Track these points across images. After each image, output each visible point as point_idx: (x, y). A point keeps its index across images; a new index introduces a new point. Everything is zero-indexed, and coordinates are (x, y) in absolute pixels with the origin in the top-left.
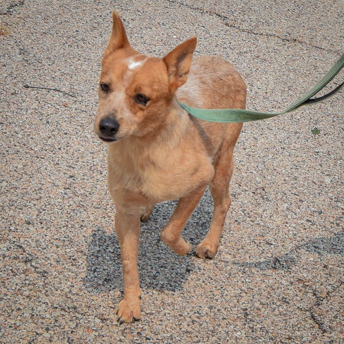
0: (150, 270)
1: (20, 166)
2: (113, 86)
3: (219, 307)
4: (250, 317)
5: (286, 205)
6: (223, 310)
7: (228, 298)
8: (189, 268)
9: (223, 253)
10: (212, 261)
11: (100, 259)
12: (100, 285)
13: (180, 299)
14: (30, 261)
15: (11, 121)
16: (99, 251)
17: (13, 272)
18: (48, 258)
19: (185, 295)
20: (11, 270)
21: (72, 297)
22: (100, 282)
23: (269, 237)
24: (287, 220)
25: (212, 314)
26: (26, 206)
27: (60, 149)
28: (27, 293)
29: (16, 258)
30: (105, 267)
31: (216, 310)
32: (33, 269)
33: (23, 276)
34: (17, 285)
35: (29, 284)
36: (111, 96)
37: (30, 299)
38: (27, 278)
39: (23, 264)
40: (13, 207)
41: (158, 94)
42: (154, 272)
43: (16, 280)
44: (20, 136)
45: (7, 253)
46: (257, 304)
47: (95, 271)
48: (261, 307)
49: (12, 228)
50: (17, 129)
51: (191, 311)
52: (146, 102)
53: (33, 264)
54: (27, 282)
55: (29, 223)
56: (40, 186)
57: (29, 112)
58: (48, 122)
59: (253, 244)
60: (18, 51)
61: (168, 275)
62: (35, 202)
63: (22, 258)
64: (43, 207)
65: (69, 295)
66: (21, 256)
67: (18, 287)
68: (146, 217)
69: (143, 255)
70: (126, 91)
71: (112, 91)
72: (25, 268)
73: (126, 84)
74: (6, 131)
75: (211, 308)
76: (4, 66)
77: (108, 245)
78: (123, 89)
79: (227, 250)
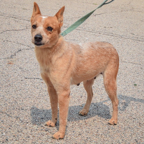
0: (94, 130)
1: (32, 101)
2: (38, 25)
3: (125, 140)
4: (138, 142)
5: (135, 107)
6: (127, 141)
7: (128, 136)
8: (109, 128)
9: (120, 123)
10: (116, 126)
11: (74, 128)
12: (77, 136)
13: (110, 138)
14: (48, 130)
15: (24, 88)
16: (73, 126)
17: (42, 135)
18: (54, 129)
19: (111, 137)
20: (41, 134)
21: (68, 141)
22: (77, 135)
23: (134, 117)
24: (138, 111)
25: (124, 142)
26: (39, 113)
27: (45, 95)
28: (50, 141)
29: (42, 130)
30: (78, 130)
31: (125, 141)
32: (50, 133)
33: (47, 135)
34: (45, 138)
35: (50, 138)
36: (38, 29)
37: (52, 143)
38: (48, 136)
39: (45, 132)
40: (34, 114)
41: (56, 27)
42: (97, 131)
43: (44, 137)
44: (29, 92)
45: (38, 129)
46: (139, 138)
47: (74, 132)
48: (141, 138)
49: (37, 121)
50: (27, 91)
51: (116, 142)
52: (51, 30)
53: (49, 131)
54: (49, 137)
55: (43, 119)
56: (42, 107)
57: (30, 85)
58: (38, 88)
59: (129, 119)
60: (19, 68)
61: (102, 131)
62: (43, 112)
63: (44, 130)
64: (46, 113)
65: (67, 140)
66: (43, 129)
67: (46, 139)
68: (86, 114)
69: (90, 126)
70: (43, 26)
71: (38, 27)
72: (46, 133)
73: (43, 24)
74: (23, 91)
75: (123, 140)
76: (15, 73)
77: (75, 124)
78: (42, 26)
79: (120, 122)
